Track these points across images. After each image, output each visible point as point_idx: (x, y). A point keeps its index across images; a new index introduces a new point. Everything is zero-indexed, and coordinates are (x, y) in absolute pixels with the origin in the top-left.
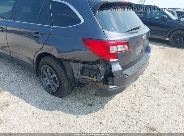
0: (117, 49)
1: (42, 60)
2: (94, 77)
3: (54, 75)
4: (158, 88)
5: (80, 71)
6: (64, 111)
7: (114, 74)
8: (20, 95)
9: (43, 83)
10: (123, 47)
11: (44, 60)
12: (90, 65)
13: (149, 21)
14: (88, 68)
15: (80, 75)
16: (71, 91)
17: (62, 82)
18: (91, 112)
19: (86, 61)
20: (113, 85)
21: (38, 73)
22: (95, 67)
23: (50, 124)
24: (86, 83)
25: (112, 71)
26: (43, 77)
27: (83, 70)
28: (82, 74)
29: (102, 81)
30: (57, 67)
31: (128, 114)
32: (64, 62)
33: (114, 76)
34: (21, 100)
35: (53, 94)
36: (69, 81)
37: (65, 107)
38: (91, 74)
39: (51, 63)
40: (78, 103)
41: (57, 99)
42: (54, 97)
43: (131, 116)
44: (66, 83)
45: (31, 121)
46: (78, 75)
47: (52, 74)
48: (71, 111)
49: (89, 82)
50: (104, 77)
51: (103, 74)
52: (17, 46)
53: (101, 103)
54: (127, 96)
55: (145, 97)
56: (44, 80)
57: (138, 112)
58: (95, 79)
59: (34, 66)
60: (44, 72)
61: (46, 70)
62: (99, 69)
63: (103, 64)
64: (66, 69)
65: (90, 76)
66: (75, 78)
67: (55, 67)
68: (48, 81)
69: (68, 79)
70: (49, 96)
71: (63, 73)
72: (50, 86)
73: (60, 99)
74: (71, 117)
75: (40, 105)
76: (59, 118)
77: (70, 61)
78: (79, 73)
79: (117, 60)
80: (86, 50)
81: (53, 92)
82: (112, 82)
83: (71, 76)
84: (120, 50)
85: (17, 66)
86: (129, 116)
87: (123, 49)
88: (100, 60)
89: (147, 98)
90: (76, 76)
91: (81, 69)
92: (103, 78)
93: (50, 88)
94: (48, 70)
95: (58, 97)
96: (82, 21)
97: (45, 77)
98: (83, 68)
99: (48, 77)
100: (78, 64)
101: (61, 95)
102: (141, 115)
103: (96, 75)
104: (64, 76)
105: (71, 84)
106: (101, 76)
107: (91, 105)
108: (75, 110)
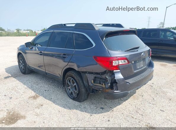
0: (119, 63)
1: (67, 74)
2: (103, 84)
3: (75, 84)
4: (165, 98)
5: (93, 80)
6: (81, 111)
7: (117, 81)
8: (50, 99)
9: (67, 91)
10: (124, 62)
11: (69, 73)
12: (100, 75)
13: (163, 43)
14: (99, 78)
15: (93, 83)
16: (88, 97)
17: (80, 88)
18: (102, 113)
19: (97, 72)
20: (117, 90)
21: (64, 83)
22: (103, 76)
23: (71, 119)
24: (98, 89)
25: (115, 79)
26: (67, 87)
27: (95, 80)
28: (94, 82)
29: (109, 88)
30: (77, 78)
31: (132, 116)
32: (82, 74)
33: (117, 83)
34: (51, 102)
35: (74, 99)
36: (85, 88)
37: (82, 108)
38: (101, 82)
39: (73, 75)
40: (92, 106)
41: (77, 103)
42: (74, 101)
43: (135, 117)
44: (83, 90)
45: (57, 116)
46: (92, 83)
47: (74, 83)
48: (87, 111)
49: (100, 88)
50: (111, 84)
51: (109, 81)
52: (50, 65)
53: (111, 108)
54: (134, 104)
55: (150, 104)
56: (68, 89)
57: (142, 115)
58: (104, 86)
59: (62, 78)
60: (68, 83)
61: (70, 81)
62: (106, 78)
63: (109, 74)
64: (83, 79)
65: (100, 83)
66: (89, 86)
67: (76, 78)
68: (71, 89)
69: (85, 86)
70: (71, 101)
71: (81, 82)
72: (72, 93)
73: (79, 103)
74: (87, 115)
75: (64, 106)
76: (77, 115)
77: (85, 72)
78: (92, 81)
79: (119, 71)
80: (96, 64)
81: (74, 98)
82: (116, 88)
83: (87, 84)
84: (120, 63)
85: (49, 80)
86: (133, 117)
87: (124, 63)
88: (106, 71)
89: (153, 106)
90: (90, 84)
91: (94, 78)
92: (109, 84)
93: (72, 95)
94: (71, 80)
95: (78, 101)
96: (94, 45)
97: (69, 86)
98: (95, 77)
99: (71, 86)
100: (92, 75)
101: (80, 100)
102: (144, 117)
103: (104, 82)
104: (82, 84)
105: (87, 91)
106: (108, 84)
107: (102, 108)
108: (90, 111)
